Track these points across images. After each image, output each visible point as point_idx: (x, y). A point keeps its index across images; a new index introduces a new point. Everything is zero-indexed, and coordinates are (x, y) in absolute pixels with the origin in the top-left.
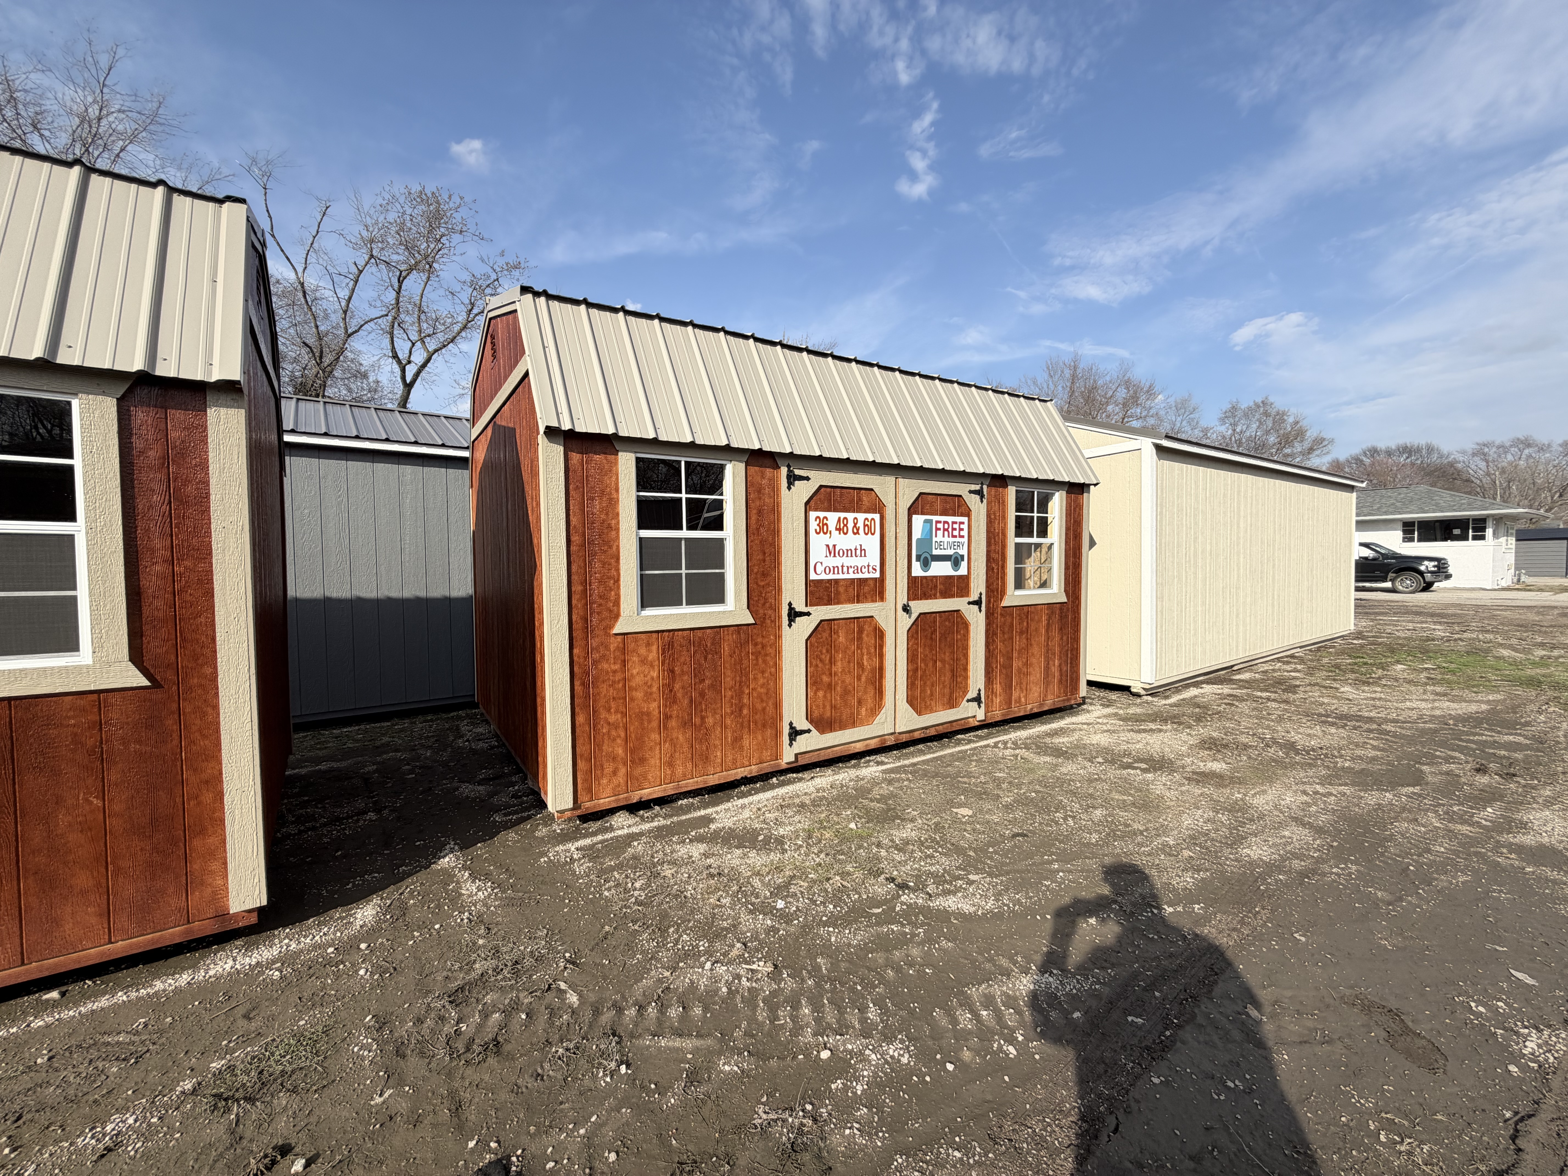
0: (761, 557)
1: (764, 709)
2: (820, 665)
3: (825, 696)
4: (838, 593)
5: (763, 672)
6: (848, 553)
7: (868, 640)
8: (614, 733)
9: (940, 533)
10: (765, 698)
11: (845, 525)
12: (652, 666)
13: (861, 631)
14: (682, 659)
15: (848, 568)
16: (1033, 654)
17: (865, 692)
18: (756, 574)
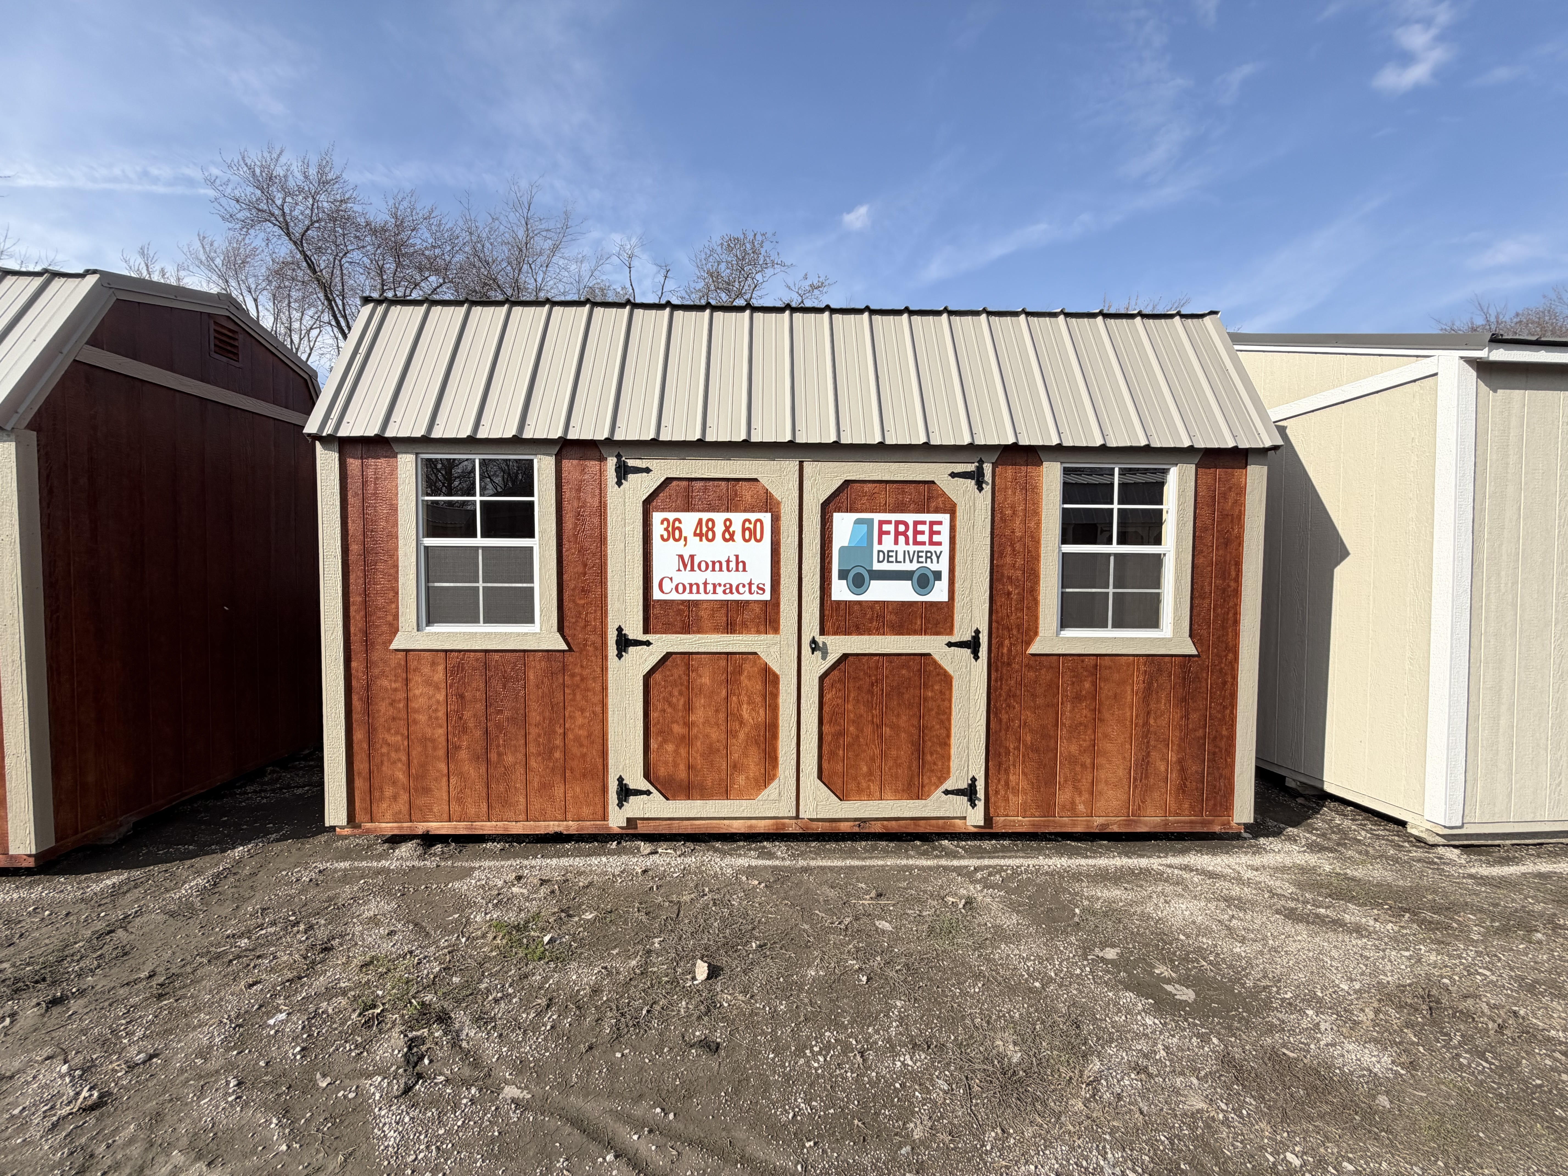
0: (580, 569)
1: (584, 756)
2: (669, 710)
3: (676, 751)
4: (699, 619)
5: (582, 710)
6: (714, 566)
7: (750, 683)
8: (393, 755)
9: (888, 540)
10: (585, 742)
11: (712, 529)
12: (437, 688)
13: (739, 671)
14: (474, 685)
15: (714, 586)
16: (1106, 736)
17: (745, 754)
18: (573, 590)
